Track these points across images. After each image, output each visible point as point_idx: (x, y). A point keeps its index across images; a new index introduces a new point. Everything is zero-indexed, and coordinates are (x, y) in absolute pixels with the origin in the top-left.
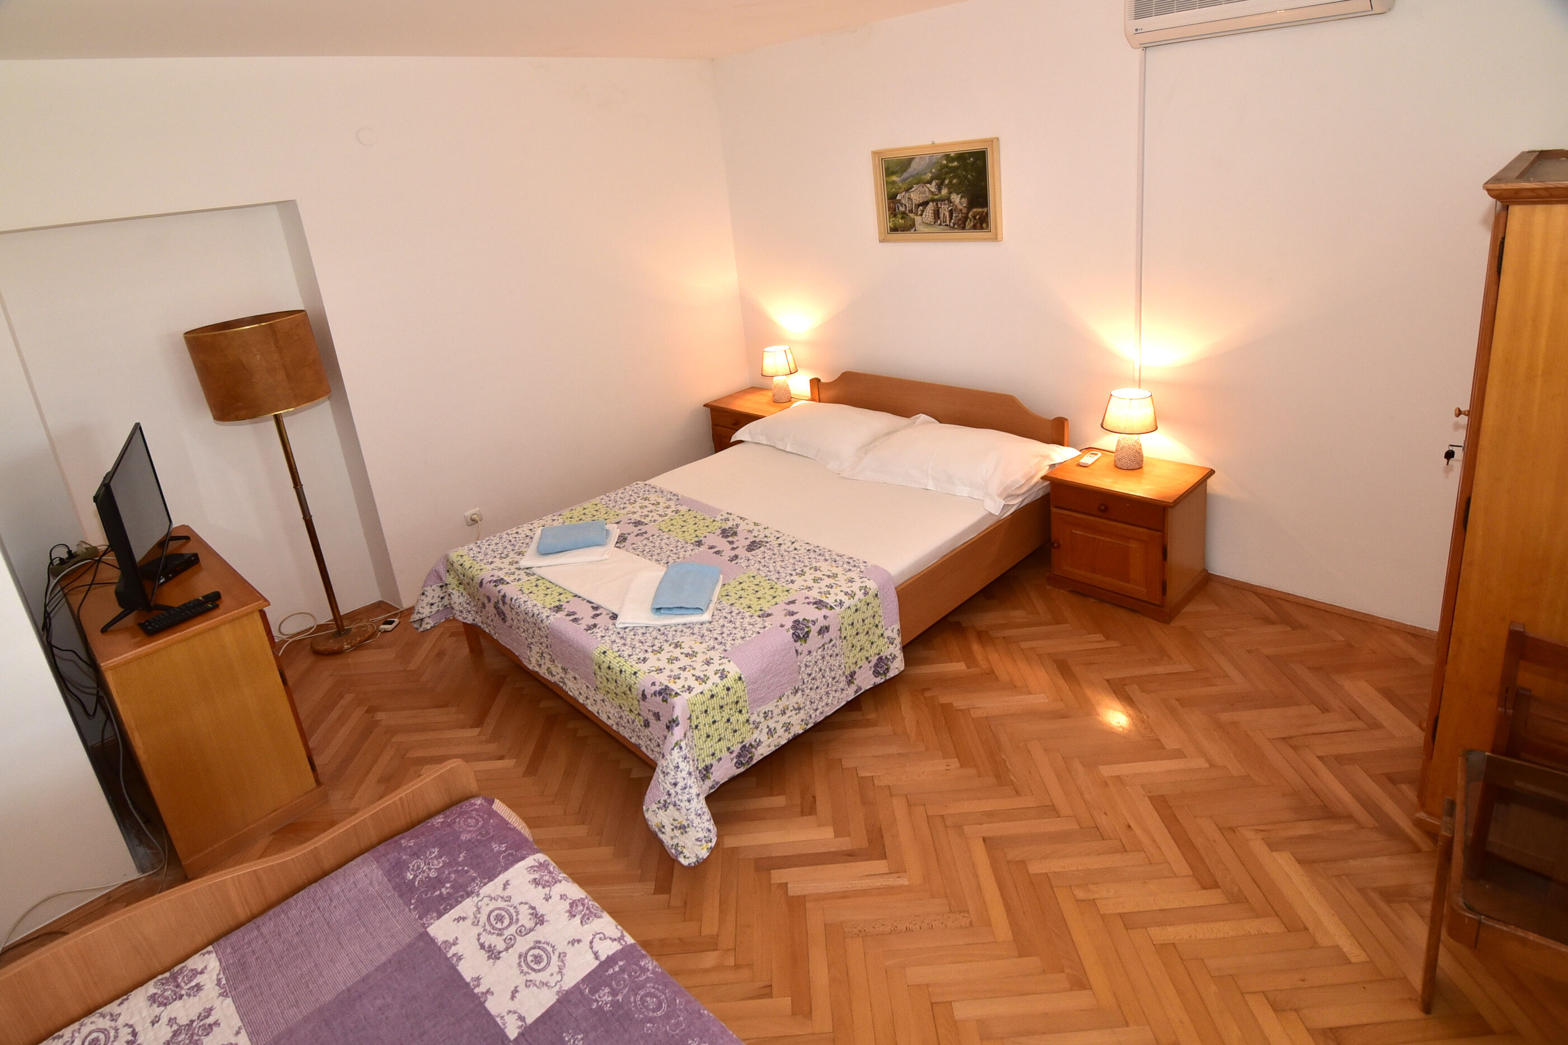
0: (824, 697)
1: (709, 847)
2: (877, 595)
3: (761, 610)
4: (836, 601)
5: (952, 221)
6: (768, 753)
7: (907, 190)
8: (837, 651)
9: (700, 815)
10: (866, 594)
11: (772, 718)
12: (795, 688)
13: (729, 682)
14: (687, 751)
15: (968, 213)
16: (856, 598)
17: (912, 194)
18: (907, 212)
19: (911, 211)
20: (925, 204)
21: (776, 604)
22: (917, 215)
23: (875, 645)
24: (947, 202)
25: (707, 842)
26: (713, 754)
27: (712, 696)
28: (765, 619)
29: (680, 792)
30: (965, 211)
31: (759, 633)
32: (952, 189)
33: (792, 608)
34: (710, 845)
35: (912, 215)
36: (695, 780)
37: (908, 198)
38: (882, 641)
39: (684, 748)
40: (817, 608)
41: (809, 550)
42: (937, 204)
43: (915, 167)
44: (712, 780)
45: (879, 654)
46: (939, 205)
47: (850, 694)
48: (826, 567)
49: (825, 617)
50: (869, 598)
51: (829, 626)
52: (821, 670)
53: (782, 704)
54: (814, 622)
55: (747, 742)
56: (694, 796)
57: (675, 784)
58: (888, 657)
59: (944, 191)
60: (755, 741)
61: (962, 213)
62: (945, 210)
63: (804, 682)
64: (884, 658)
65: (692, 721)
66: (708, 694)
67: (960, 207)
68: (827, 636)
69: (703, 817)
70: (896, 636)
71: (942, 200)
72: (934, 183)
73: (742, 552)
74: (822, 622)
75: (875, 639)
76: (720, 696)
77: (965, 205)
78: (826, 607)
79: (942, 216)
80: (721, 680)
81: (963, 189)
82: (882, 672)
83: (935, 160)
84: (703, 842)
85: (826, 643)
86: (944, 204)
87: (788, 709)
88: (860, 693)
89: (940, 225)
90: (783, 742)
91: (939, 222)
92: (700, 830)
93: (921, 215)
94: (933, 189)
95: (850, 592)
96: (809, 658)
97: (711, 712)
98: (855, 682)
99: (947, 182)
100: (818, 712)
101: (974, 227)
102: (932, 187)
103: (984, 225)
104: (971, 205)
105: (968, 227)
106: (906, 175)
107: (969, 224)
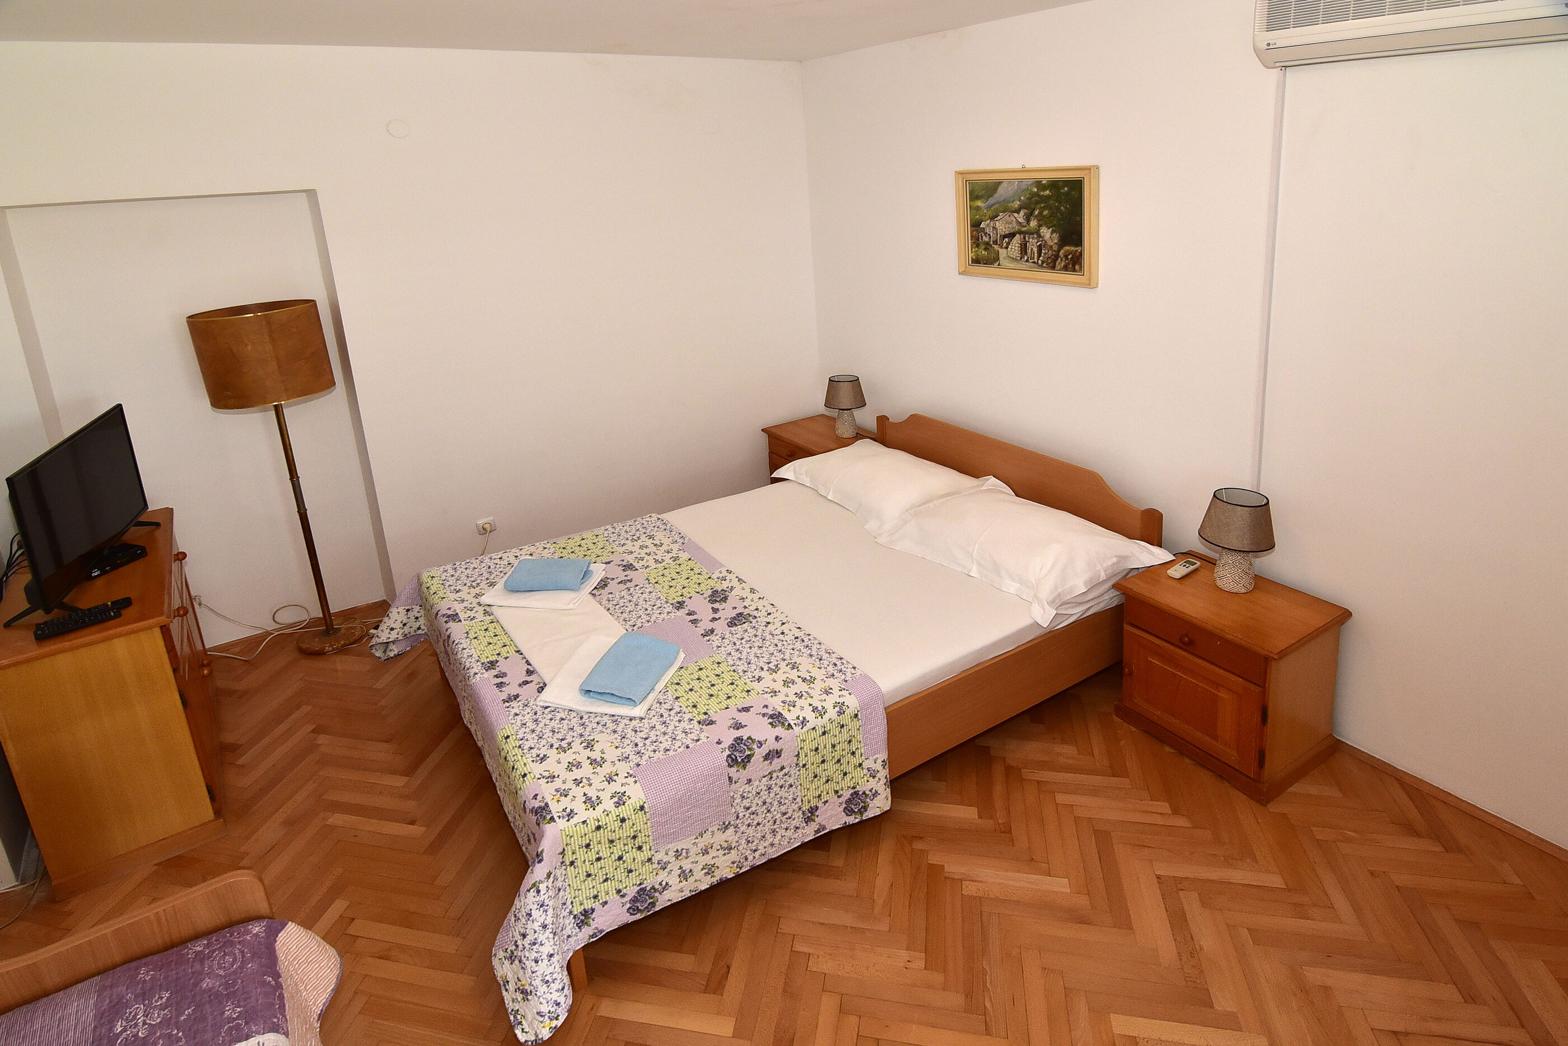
0: (768, 836)
1: (554, 1026)
2: (856, 716)
3: (706, 714)
4: (798, 718)
5: (1041, 258)
6: (680, 899)
7: (992, 218)
8: (791, 781)
9: (547, 982)
10: (841, 713)
11: (687, 858)
12: (724, 823)
13: (625, 811)
14: (546, 896)
15: (1059, 251)
16: (826, 717)
17: (997, 223)
18: (991, 243)
19: (995, 242)
20: (1011, 236)
21: (727, 708)
22: (1002, 247)
23: (849, 777)
24: (1035, 236)
25: (551, 1020)
26: (595, 897)
27: (598, 828)
28: (704, 727)
29: (527, 946)
30: (1055, 248)
31: (688, 747)
32: (1042, 221)
33: (742, 718)
34: (554, 1023)
35: (996, 247)
36: (551, 936)
37: (993, 227)
38: (859, 773)
39: (542, 893)
40: (771, 724)
41: (797, 638)
42: (1024, 238)
43: (1001, 190)
44: (593, 927)
45: (854, 788)
46: (1027, 239)
47: (809, 833)
48: (806, 665)
49: (777, 739)
50: (845, 719)
51: (781, 750)
52: (764, 803)
53: (702, 843)
54: (760, 744)
55: (648, 884)
56: (544, 956)
57: (524, 936)
58: (867, 792)
59: (1033, 223)
60: (660, 884)
61: (1053, 251)
62: (1033, 244)
63: (738, 817)
64: (860, 793)
65: (566, 856)
66: (593, 825)
67: (1050, 243)
68: (777, 763)
69: (552, 985)
70: (880, 768)
71: (1030, 233)
72: (1022, 213)
73: (721, 627)
74: (771, 745)
75: (849, 769)
76: (609, 828)
77: (1056, 241)
78: (783, 724)
79: (1029, 251)
80: (616, 807)
81: (1055, 222)
82: (856, 810)
83: (1024, 187)
84: (546, 1017)
85: (775, 771)
86: (1033, 238)
87: (712, 847)
88: (823, 833)
89: (1027, 261)
90: (704, 886)
91: (1026, 258)
92: (544, 1002)
93: (1007, 248)
94: (1021, 220)
95: (820, 708)
96: (747, 788)
97: (595, 847)
98: (816, 819)
99: (1037, 213)
100: (757, 854)
101: (1066, 268)
102: (1020, 217)
103: (1077, 267)
104: (1063, 242)
105: (1058, 267)
106: (991, 201)
107: (1060, 264)
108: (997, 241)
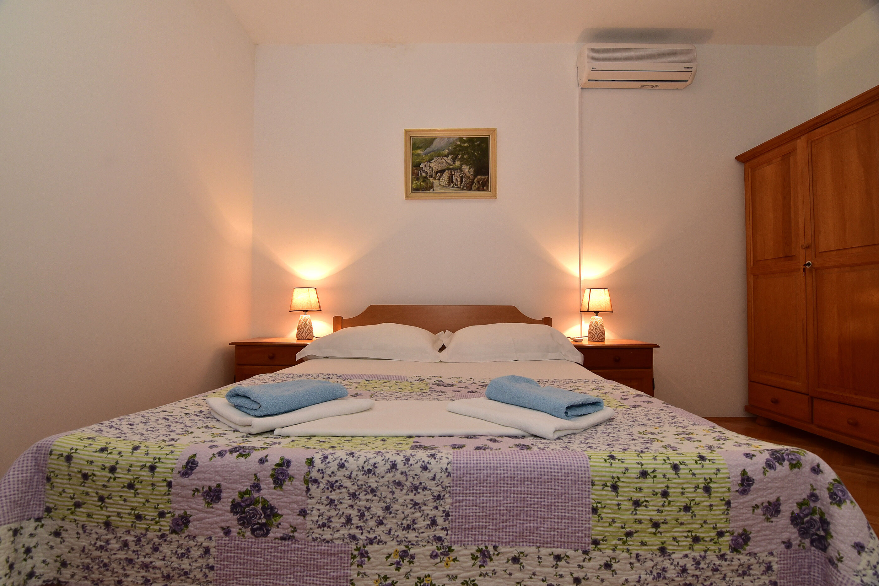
5: (462, 185)
7: (429, 161)
15: (474, 179)
17: (432, 164)
18: (428, 177)
19: (431, 176)
20: (442, 171)
22: (435, 179)
24: (460, 170)
30: (472, 177)
32: (463, 161)
35: (431, 179)
37: (430, 167)
42: (451, 172)
43: (435, 143)
46: (453, 173)
59: (457, 163)
61: (470, 179)
62: (457, 176)
67: (468, 175)
71: (455, 169)
72: (450, 157)
77: (472, 173)
79: (454, 180)
81: (471, 162)
83: (451, 141)
86: (457, 172)
89: (453, 187)
91: (452, 185)
93: (439, 179)
94: (449, 161)
99: (461, 156)
101: (478, 189)
102: (449, 160)
103: (485, 188)
104: (476, 174)
105: (473, 188)
106: (428, 150)
107: (474, 187)
108: (432, 175)
